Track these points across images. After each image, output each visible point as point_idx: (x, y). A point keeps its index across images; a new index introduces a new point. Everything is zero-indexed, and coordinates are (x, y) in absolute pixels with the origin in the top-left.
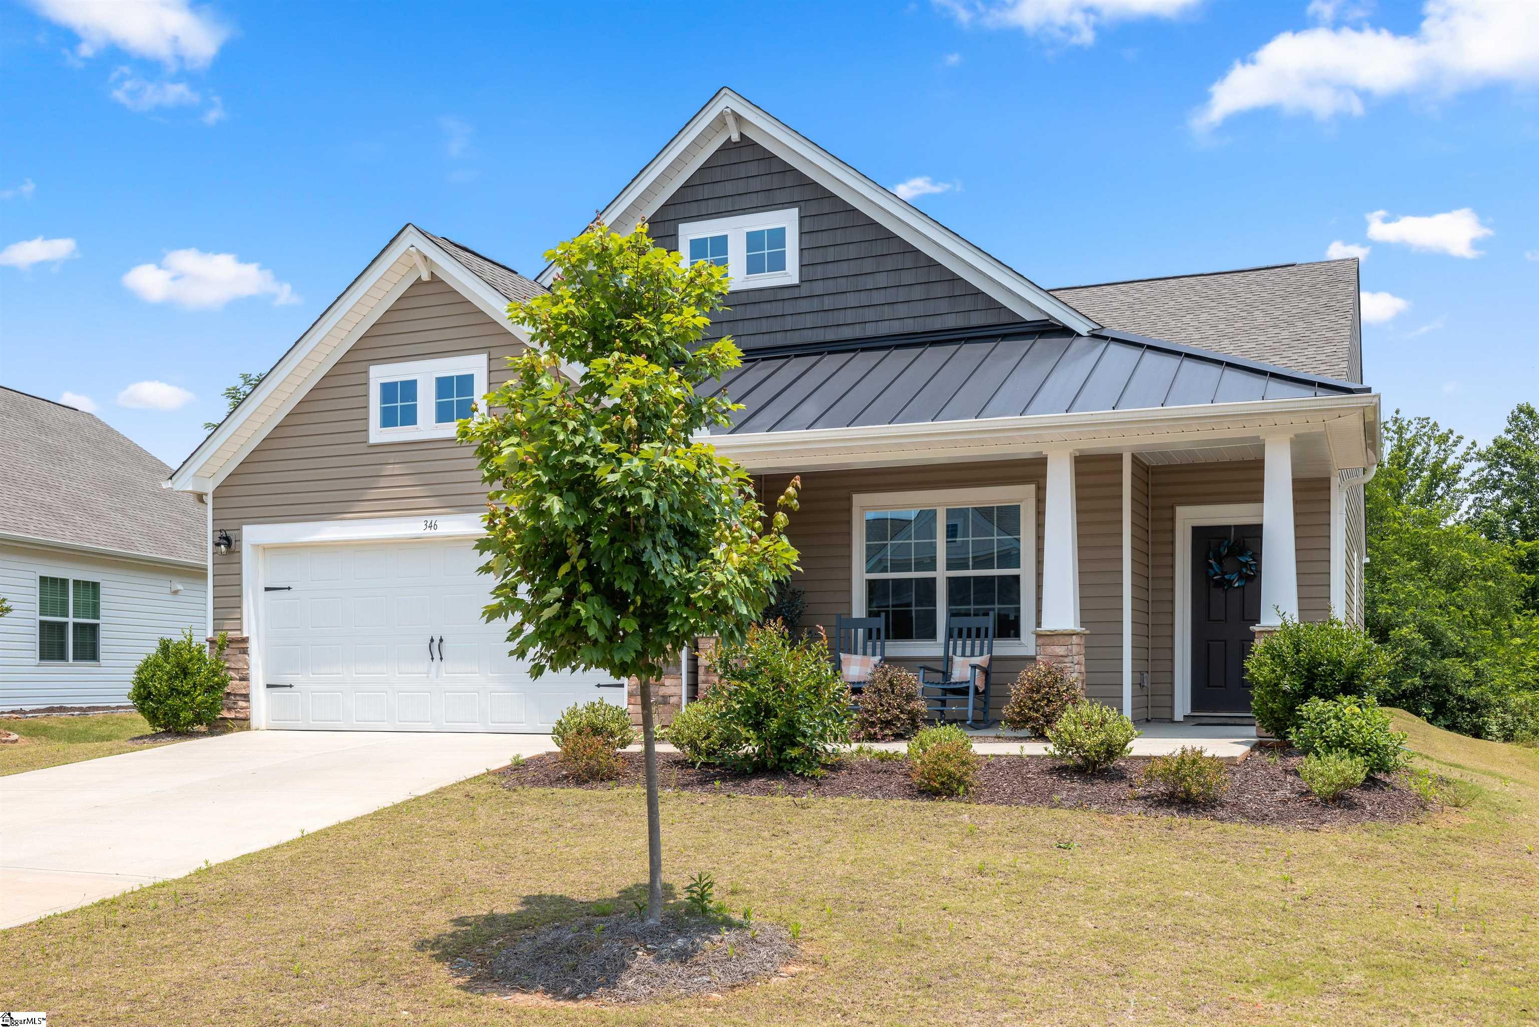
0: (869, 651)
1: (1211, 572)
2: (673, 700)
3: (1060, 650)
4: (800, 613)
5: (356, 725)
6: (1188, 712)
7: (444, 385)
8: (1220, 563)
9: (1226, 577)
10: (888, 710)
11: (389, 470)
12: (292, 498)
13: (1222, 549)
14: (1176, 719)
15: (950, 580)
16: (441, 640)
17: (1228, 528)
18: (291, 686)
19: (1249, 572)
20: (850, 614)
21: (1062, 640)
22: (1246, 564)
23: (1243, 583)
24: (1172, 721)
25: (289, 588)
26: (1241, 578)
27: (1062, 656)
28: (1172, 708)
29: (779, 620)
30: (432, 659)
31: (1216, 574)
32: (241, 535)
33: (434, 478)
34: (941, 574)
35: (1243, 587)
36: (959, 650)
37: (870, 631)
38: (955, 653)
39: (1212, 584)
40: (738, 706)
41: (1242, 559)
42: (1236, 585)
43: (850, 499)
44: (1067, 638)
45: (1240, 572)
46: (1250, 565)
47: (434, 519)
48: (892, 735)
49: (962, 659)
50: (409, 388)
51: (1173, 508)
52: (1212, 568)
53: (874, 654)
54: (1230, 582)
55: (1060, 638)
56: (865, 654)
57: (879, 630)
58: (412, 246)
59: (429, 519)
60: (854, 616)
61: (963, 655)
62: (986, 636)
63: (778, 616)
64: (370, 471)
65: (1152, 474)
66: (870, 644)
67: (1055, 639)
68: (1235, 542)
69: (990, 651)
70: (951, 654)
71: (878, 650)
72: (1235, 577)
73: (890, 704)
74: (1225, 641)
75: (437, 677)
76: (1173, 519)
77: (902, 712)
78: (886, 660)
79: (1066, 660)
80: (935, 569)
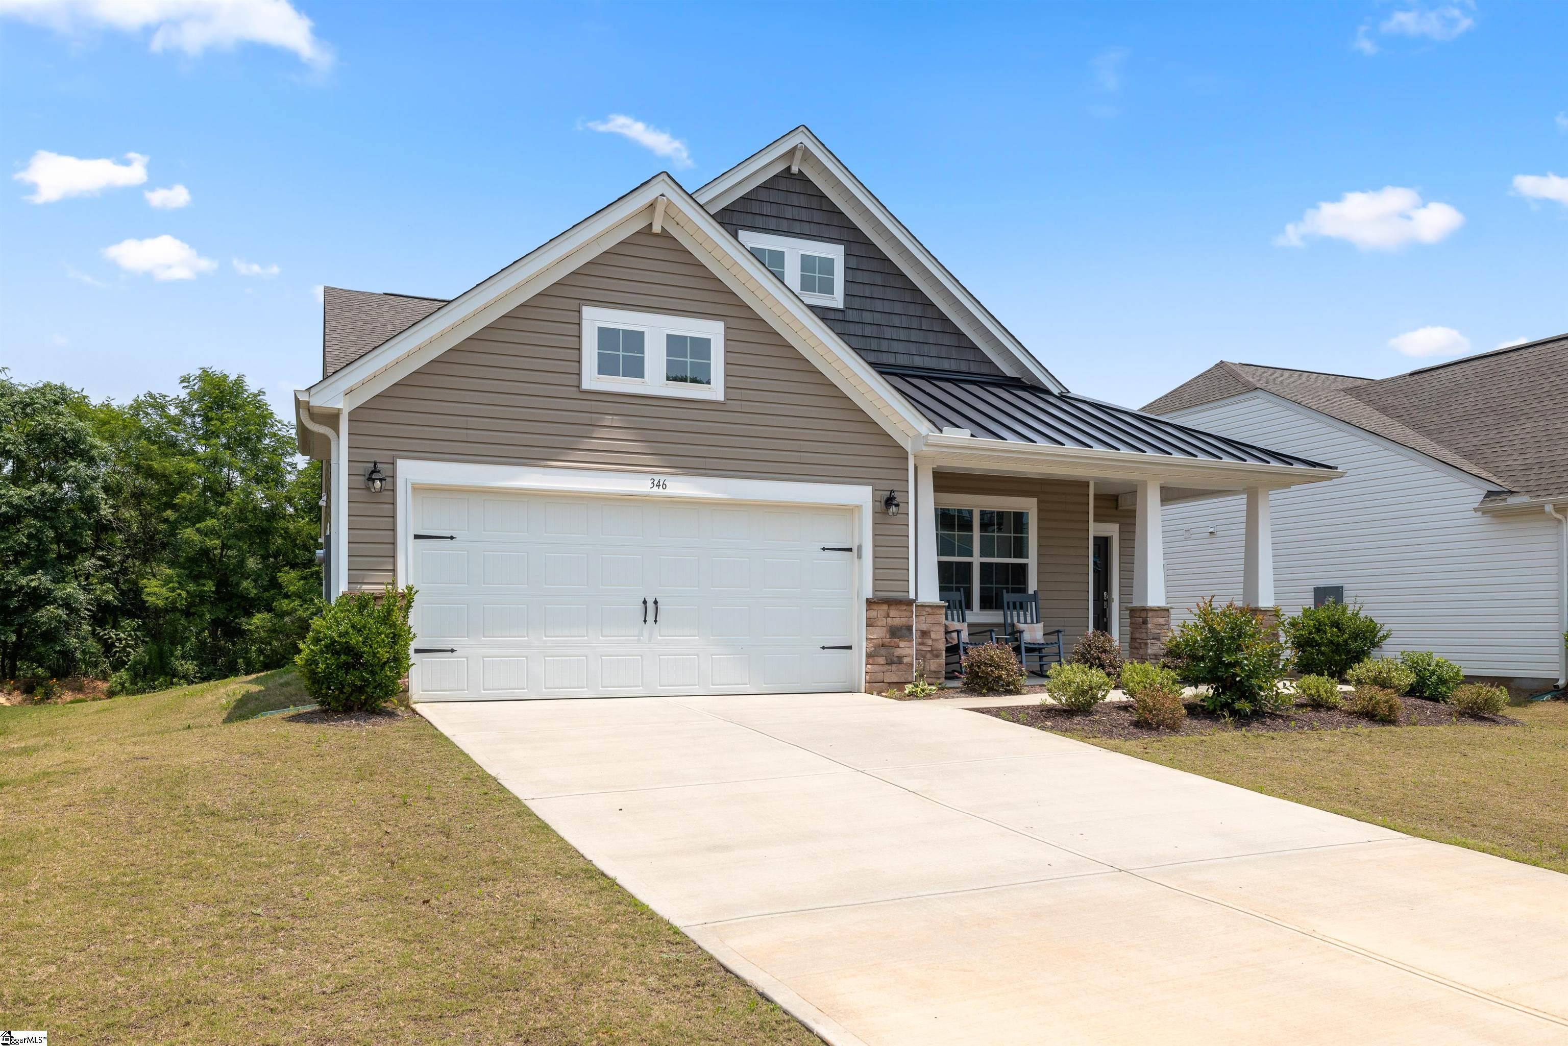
2: (906, 660)
5: (546, 693)
7: (675, 343)
11: (608, 420)
12: (473, 435)
15: (982, 565)
16: (656, 602)
18: (452, 651)
25: (452, 538)
30: (645, 621)
32: (394, 470)
33: (660, 436)
34: (976, 560)
38: (1019, 621)
47: (662, 478)
49: (1025, 625)
50: (635, 340)
57: (960, 602)
58: (662, 195)
59: (657, 478)
61: (1026, 622)
64: (584, 418)
67: (1159, 613)
75: (650, 640)
79: (1165, 627)
80: (971, 556)
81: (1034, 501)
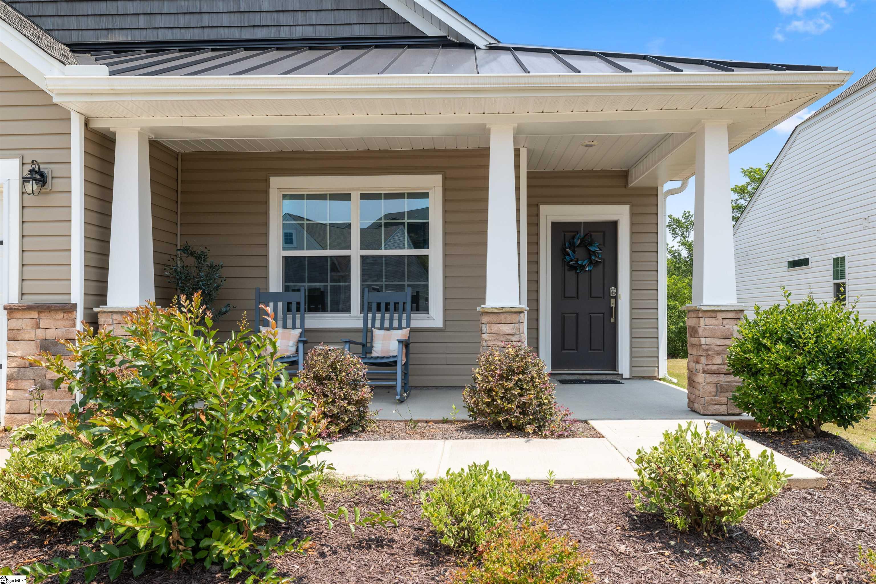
0: (289, 323)
1: (568, 258)
3: (507, 329)
4: (218, 287)
6: (550, 372)
8: (574, 252)
9: (579, 262)
10: (333, 402)
13: (575, 240)
17: (579, 223)
19: (597, 259)
20: (267, 288)
21: (510, 318)
22: (594, 252)
23: (591, 268)
26: (591, 263)
27: (509, 334)
29: (197, 297)
31: (570, 261)
34: (355, 253)
35: (591, 271)
36: (378, 324)
37: (289, 304)
38: (374, 326)
39: (567, 268)
40: (111, 462)
41: (592, 249)
42: (587, 269)
43: (267, 181)
44: (514, 316)
45: (590, 258)
46: (598, 253)
48: (339, 432)
49: (382, 332)
51: (538, 206)
52: (569, 255)
53: (294, 327)
54: (583, 267)
55: (507, 315)
56: (285, 327)
57: (298, 304)
60: (271, 291)
61: (382, 328)
62: (404, 310)
63: (196, 290)
66: (289, 316)
67: (502, 316)
68: (585, 235)
69: (408, 325)
70: (369, 326)
71: (298, 323)
72: (586, 262)
73: (335, 394)
74: (577, 314)
76: (538, 213)
77: (349, 404)
78: (306, 332)
79: (514, 338)
80: (349, 248)
81: (438, 178)
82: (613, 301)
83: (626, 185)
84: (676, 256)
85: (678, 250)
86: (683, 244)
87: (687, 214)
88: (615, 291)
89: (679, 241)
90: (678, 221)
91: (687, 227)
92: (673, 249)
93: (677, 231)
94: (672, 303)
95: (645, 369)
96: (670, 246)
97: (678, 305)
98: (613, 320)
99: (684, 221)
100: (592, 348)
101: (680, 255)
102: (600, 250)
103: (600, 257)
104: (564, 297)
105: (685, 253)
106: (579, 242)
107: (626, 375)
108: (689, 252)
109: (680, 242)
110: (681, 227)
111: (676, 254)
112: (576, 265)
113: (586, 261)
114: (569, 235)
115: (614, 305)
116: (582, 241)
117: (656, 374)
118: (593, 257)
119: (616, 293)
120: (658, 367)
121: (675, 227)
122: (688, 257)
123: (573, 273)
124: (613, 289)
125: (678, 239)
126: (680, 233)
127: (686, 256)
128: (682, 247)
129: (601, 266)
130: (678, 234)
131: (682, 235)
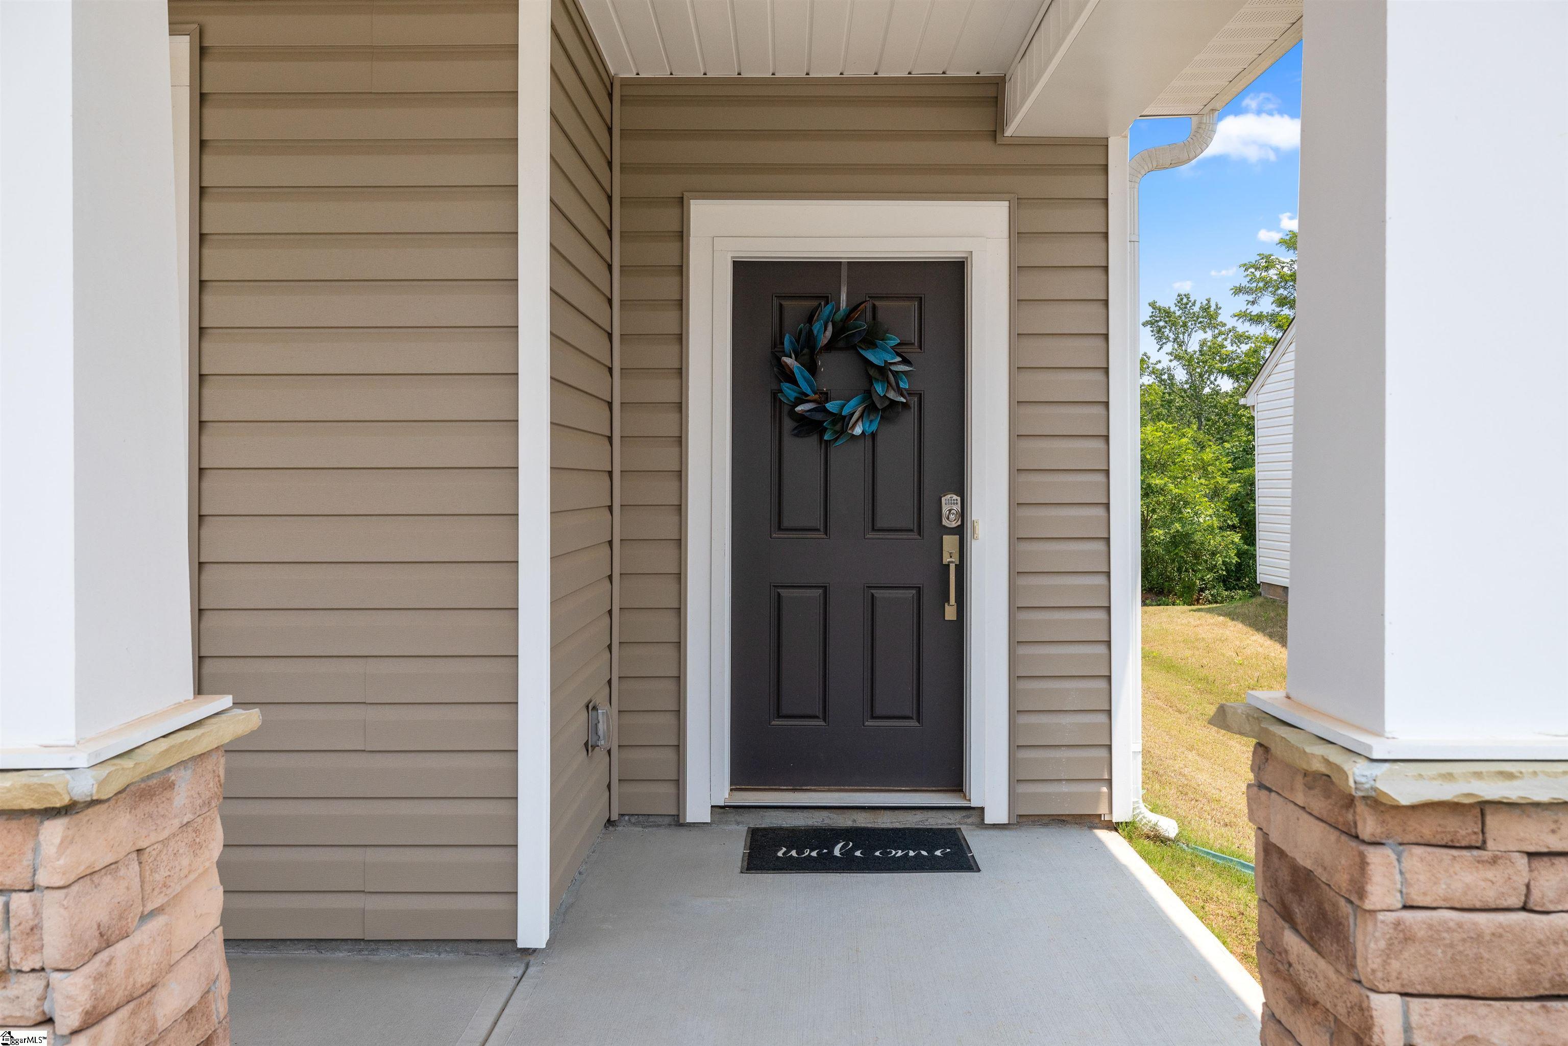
1: (789, 392)
6: (723, 794)
8: (812, 369)
9: (830, 406)
13: (817, 327)
14: (690, 819)
17: (832, 267)
19: (892, 395)
22: (883, 371)
23: (874, 427)
24: (677, 821)
26: (870, 408)
28: (679, 783)
31: (800, 401)
35: (873, 435)
39: (788, 424)
41: (875, 357)
42: (858, 431)
45: (868, 394)
46: (896, 374)
51: (681, 203)
52: (793, 380)
54: (841, 422)
65: (622, 102)
68: (853, 309)
72: (854, 406)
74: (825, 588)
76: (681, 236)
82: (950, 543)
83: (995, 132)
84: (1164, 380)
85: (1169, 369)
86: (1178, 358)
87: (1185, 300)
88: (957, 507)
89: (1170, 350)
90: (1168, 313)
91: (1185, 325)
92: (1159, 367)
93: (1167, 331)
94: (1157, 482)
95: (1065, 788)
96: (1152, 360)
97: (1171, 486)
98: (950, 613)
99: (1178, 313)
100: (878, 711)
101: (1172, 378)
102: (905, 361)
103: (904, 385)
104: (780, 528)
105: (1181, 375)
106: (829, 333)
107: (997, 812)
108: (1188, 373)
109: (1171, 354)
110: (1174, 324)
111: (1165, 377)
112: (818, 417)
113: (853, 402)
114: (795, 309)
115: (956, 559)
116: (841, 329)
117: (1103, 810)
118: (879, 388)
119: (962, 514)
120: (1109, 782)
121: (1162, 324)
122: (1187, 382)
123: (812, 441)
124: (950, 503)
125: (1169, 347)
126: (1172, 336)
127: (1184, 379)
128: (1175, 363)
129: (909, 419)
130: (1167, 338)
131: (1175, 340)
